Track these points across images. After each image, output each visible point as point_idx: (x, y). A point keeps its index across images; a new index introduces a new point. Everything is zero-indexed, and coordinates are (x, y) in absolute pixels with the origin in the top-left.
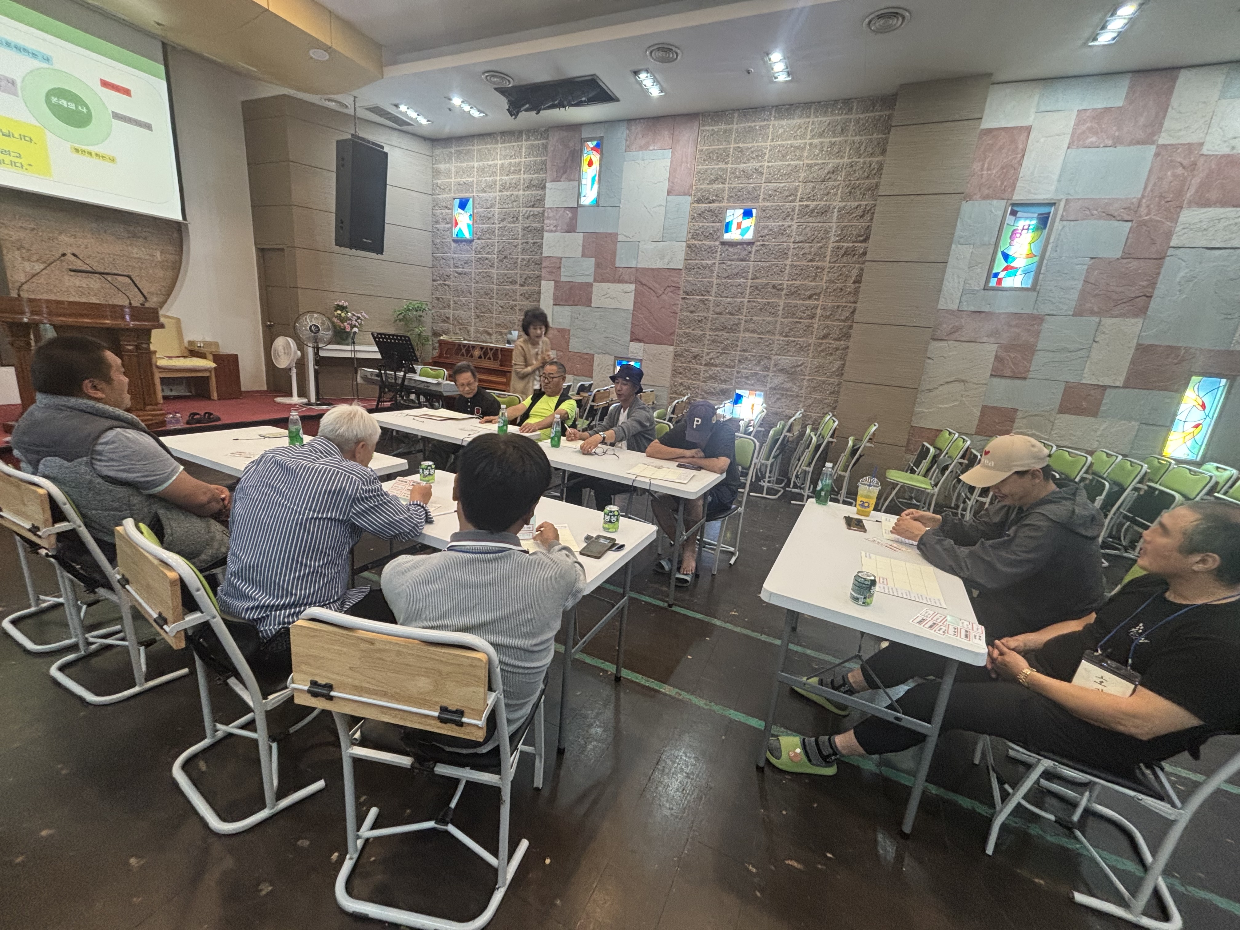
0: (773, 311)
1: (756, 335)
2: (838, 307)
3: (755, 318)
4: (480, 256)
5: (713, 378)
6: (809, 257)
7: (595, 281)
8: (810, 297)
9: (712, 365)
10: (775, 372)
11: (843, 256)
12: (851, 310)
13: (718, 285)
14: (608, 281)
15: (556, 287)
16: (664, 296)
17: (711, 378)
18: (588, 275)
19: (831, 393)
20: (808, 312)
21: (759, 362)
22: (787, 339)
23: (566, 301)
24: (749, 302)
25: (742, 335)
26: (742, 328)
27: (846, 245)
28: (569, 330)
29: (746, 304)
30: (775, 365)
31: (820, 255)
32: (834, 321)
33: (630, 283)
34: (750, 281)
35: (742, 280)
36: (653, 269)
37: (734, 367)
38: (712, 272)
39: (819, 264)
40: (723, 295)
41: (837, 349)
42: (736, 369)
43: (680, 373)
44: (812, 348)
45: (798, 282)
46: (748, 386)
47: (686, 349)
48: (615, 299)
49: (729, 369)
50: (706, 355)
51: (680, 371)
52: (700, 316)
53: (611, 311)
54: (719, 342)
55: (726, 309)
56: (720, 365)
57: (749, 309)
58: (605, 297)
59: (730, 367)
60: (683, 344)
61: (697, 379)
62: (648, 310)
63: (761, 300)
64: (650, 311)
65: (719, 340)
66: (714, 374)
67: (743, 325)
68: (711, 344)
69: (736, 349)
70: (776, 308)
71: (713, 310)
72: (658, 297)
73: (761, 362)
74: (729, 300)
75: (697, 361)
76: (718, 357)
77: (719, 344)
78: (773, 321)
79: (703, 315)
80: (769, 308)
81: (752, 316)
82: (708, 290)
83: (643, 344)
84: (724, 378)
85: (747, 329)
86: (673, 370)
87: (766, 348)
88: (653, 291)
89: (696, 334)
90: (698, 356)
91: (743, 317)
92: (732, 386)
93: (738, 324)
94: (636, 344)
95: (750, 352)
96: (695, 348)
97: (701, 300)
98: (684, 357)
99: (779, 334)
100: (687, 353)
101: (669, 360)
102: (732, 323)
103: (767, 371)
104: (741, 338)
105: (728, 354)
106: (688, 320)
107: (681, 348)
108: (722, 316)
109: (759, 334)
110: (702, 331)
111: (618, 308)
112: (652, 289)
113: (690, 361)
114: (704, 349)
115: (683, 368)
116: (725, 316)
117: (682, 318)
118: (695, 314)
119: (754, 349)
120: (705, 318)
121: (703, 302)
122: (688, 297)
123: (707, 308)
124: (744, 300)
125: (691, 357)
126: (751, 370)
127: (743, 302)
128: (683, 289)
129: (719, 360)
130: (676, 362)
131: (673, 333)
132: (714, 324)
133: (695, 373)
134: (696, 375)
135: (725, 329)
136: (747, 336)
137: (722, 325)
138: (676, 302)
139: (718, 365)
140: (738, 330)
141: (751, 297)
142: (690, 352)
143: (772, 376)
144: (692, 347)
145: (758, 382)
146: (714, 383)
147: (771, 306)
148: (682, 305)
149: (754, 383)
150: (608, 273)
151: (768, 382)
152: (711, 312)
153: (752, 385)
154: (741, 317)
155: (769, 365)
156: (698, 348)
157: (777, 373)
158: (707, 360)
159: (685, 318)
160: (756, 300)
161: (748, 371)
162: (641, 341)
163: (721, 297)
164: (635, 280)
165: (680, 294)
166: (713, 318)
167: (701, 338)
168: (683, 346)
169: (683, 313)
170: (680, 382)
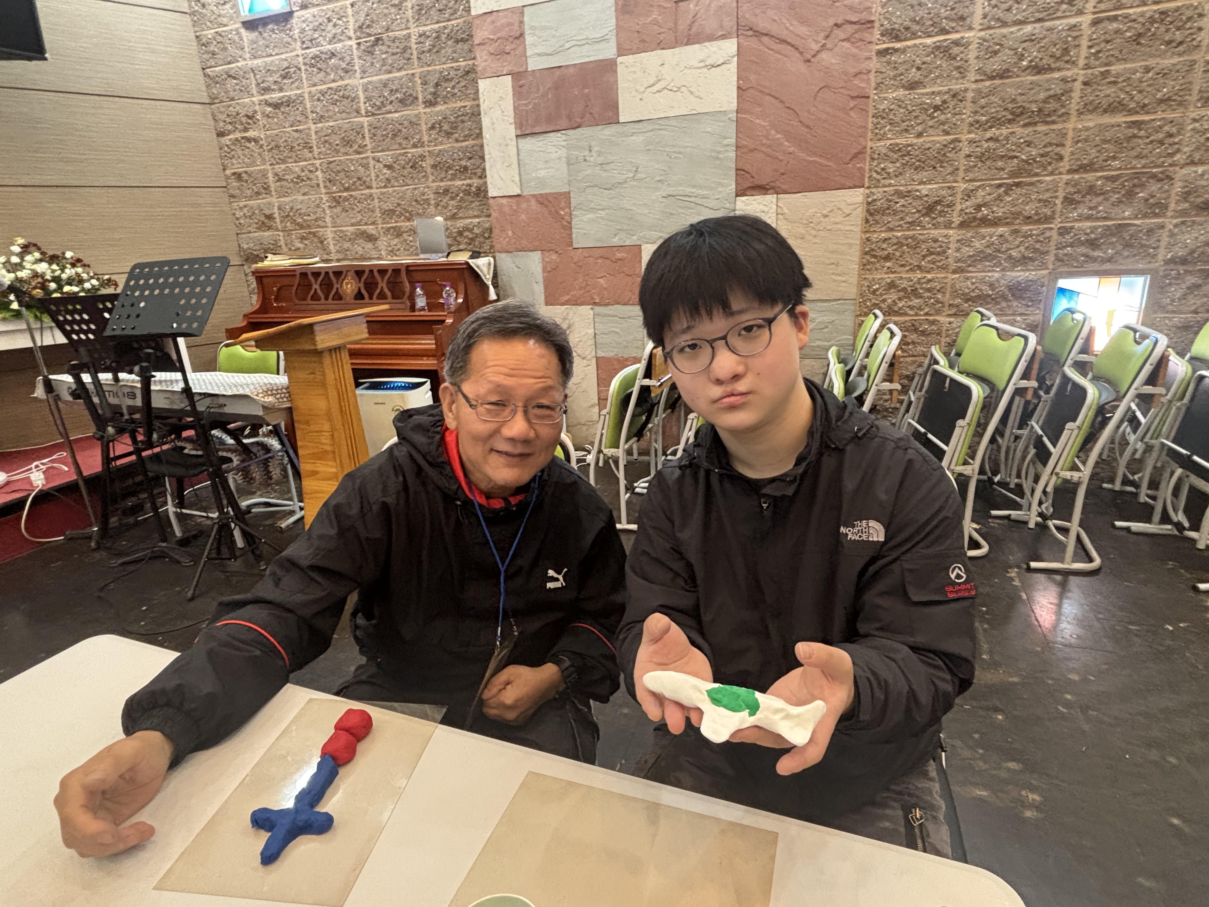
0: (1178, 36)
1: (1120, 119)
3: (1116, 68)
4: (314, 51)
5: (987, 257)
7: (622, 51)
9: (985, 222)
14: (661, 45)
15: (519, 91)
16: (824, 55)
17: (980, 257)
18: (603, 40)
21: (1130, 194)
23: (549, 120)
24: (1095, 23)
25: (1072, 124)
26: (1074, 103)
28: (567, 196)
30: (1186, 196)
33: (724, 37)
37: (1048, 219)
40: (1009, 17)
42: (1056, 224)
43: (887, 258)
46: (1095, 266)
47: (901, 192)
48: (683, 89)
49: (1035, 227)
50: (963, 199)
51: (886, 253)
52: (939, 93)
53: (674, 124)
54: (1003, 157)
55: (1021, 57)
56: (1006, 218)
57: (1098, 44)
58: (655, 89)
59: (1038, 222)
60: (891, 178)
61: (938, 267)
62: (782, 102)
63: (1139, 10)
64: (788, 105)
65: (1001, 152)
66: (988, 246)
67: (1076, 95)
68: (975, 166)
69: (1057, 169)
70: (1188, 25)
71: (979, 69)
72: (809, 61)
73: (1138, 193)
74: (1028, 29)
75: (934, 218)
76: (999, 198)
77: (1000, 164)
78: (1178, 67)
79: (946, 88)
80: (1163, 29)
81: (1107, 65)
82: (960, 14)
83: (775, 196)
84: (1020, 252)
85: (1091, 102)
86: (866, 253)
87: (1154, 149)
88: (793, 46)
89: (927, 146)
90: (939, 204)
91: (1076, 71)
92: (1045, 272)
93: (1062, 95)
94: (755, 200)
95: (1102, 169)
96: (930, 184)
97: (938, 48)
98: (895, 213)
99: (1199, 100)
100: (902, 202)
101: (852, 228)
102: (1042, 96)
103: (1156, 215)
104: (1071, 134)
105: (1032, 184)
106: (902, 110)
107: (886, 189)
108: (1007, 81)
109: (1132, 112)
110: (947, 133)
111: (695, 112)
112: (789, 44)
113: (914, 222)
114: (957, 182)
115: (895, 244)
116: (1017, 79)
117: (882, 107)
118: (922, 91)
119: (1114, 158)
120: (954, 96)
121: (944, 51)
122: (898, 45)
123: (958, 68)
124: (1078, 20)
125: (918, 211)
126: (1105, 219)
127: (1075, 26)
128: (882, 25)
129: (1002, 205)
130: (872, 229)
131: (860, 153)
132: (984, 107)
133: (932, 250)
134: (933, 256)
135: (1018, 116)
136: (1091, 124)
137: (1010, 106)
138: (863, 65)
139: (999, 220)
140: (1063, 110)
141: (1102, 6)
142: (913, 198)
143: (1176, 226)
144: (920, 184)
145: (1124, 249)
146: (991, 269)
147: (1171, 23)
148: (881, 72)
149: (1116, 253)
150: (655, 22)
151: (1163, 244)
152: (972, 76)
153: (1109, 260)
154: (1069, 73)
155: (1164, 195)
156: (936, 183)
157: (1189, 216)
158: (968, 211)
159: (892, 107)
160: (1119, 12)
161: (1094, 224)
162: (768, 190)
163: (1005, 24)
164: (735, 28)
165: (873, 40)
166: (978, 91)
167: (944, 155)
168: (890, 185)
169: (886, 95)
170: (889, 281)
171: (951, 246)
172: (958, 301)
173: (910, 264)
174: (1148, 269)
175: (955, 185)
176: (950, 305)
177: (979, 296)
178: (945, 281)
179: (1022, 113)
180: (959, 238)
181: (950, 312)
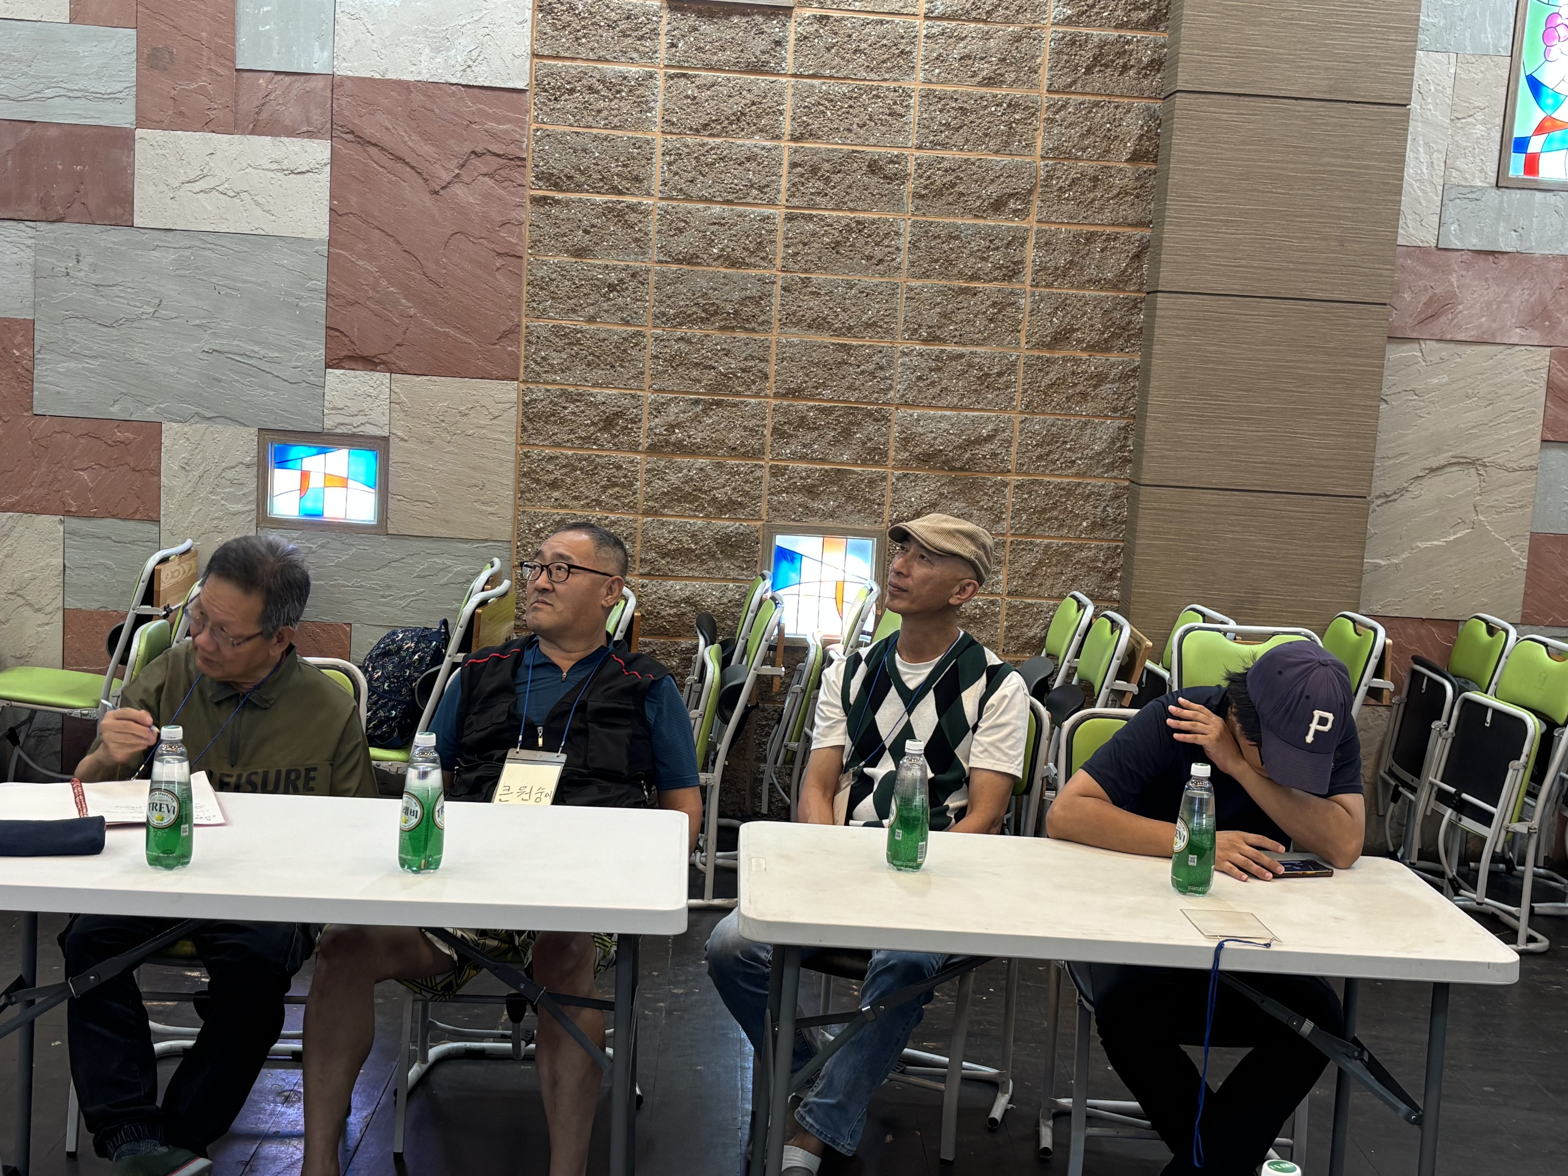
0: (878, 253)
1: (826, 339)
2: (1090, 238)
3: (817, 277)
5: (686, 497)
6: (986, 70)
8: (998, 206)
9: (680, 448)
10: (904, 464)
11: (1089, 70)
12: (1133, 249)
13: (673, 156)
14: (208, 125)
16: (458, 190)
17: (677, 496)
18: (111, 96)
19: (1093, 526)
20: (997, 257)
21: (847, 433)
22: (936, 348)
24: (790, 218)
25: (775, 336)
26: (775, 312)
27: (1097, 33)
28: (28, 326)
29: (781, 227)
30: (905, 442)
31: (1018, 64)
32: (1081, 286)
33: (309, 135)
34: (786, 145)
35: (760, 140)
36: (403, 86)
37: (757, 453)
38: (644, 106)
39: (1017, 93)
40: (694, 191)
41: (1100, 379)
42: (767, 461)
43: (554, 485)
44: (1020, 376)
45: (951, 155)
46: (815, 522)
47: (570, 393)
48: (244, 196)
49: (743, 462)
50: (651, 413)
51: (553, 477)
52: (614, 268)
53: (229, 245)
54: (697, 365)
55: (711, 243)
56: (707, 447)
57: (795, 245)
58: (197, 186)
59: (745, 455)
60: (556, 373)
61: (624, 505)
62: (398, 242)
63: (835, 214)
64: (407, 248)
65: (695, 358)
66: (687, 482)
67: (776, 301)
68: (666, 372)
69: (762, 390)
70: (886, 242)
71: (662, 247)
72: (436, 193)
73: (855, 433)
74: (716, 209)
75: (616, 436)
76: (696, 419)
77: (695, 373)
78: (880, 289)
79: (622, 263)
80: (862, 241)
81: (806, 271)
82: (635, 173)
83: (388, 375)
84: (726, 494)
85: (794, 314)
86: (524, 475)
87: (866, 381)
88: (413, 168)
89: (603, 335)
90: (621, 417)
91: (774, 271)
92: (759, 523)
93: (761, 298)
94: (356, 377)
95: (811, 398)
96: (607, 387)
97: (611, 210)
98: (563, 421)
99: (905, 331)
100: (571, 407)
101: (502, 437)
102: (736, 296)
103: (876, 463)
104: (774, 347)
105: (735, 405)
106: (567, 283)
107: (549, 387)
108: (696, 268)
109: (838, 333)
110: (627, 323)
111: (263, 233)
112: (407, 164)
113: (589, 438)
114: (642, 390)
115: (564, 466)
116: (711, 269)
117: (540, 274)
118: (592, 261)
119: (825, 386)
120: (633, 275)
121: (618, 216)
122: (559, 196)
123: (636, 240)
124: (772, 211)
125: (593, 424)
126: (823, 460)
127: (768, 218)
128: (537, 166)
129: (700, 428)
130: (531, 442)
131: (511, 331)
132: (670, 297)
133: (614, 479)
134: (617, 489)
135: (712, 315)
136: (796, 340)
137: (702, 301)
138: (513, 214)
139: (699, 448)
140: (762, 318)
141: (795, 201)
142: (586, 404)
143: (898, 479)
144: (593, 386)
145: (847, 502)
146: (692, 513)
147: (870, 236)
148: (538, 226)
149: (838, 507)
150: (202, 91)
151: (888, 500)
152: (654, 254)
153: (832, 515)
154: (767, 273)
155: (882, 440)
156: (615, 388)
157: (912, 469)
158: (657, 431)
159: (553, 276)
160: (814, 212)
161: (811, 466)
162: (377, 364)
163: (688, 198)
164: (329, 125)
165: (525, 183)
166: (663, 275)
167: (625, 351)
168: (554, 382)
169: (545, 258)
170: (558, 518)
171: (639, 476)
172: (652, 555)
173: (587, 498)
174: (875, 531)
175: (639, 393)
176: (641, 560)
177: (678, 550)
178: (634, 525)
179: (716, 313)
180: (649, 466)
181: (641, 571)
